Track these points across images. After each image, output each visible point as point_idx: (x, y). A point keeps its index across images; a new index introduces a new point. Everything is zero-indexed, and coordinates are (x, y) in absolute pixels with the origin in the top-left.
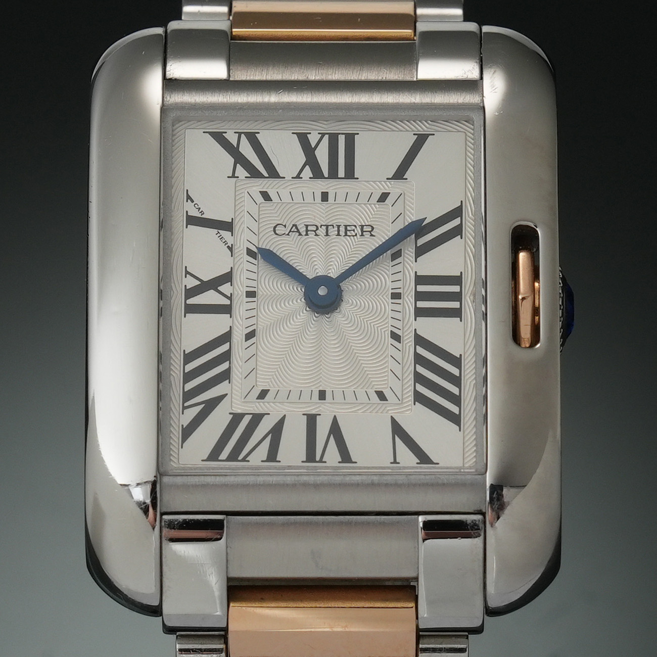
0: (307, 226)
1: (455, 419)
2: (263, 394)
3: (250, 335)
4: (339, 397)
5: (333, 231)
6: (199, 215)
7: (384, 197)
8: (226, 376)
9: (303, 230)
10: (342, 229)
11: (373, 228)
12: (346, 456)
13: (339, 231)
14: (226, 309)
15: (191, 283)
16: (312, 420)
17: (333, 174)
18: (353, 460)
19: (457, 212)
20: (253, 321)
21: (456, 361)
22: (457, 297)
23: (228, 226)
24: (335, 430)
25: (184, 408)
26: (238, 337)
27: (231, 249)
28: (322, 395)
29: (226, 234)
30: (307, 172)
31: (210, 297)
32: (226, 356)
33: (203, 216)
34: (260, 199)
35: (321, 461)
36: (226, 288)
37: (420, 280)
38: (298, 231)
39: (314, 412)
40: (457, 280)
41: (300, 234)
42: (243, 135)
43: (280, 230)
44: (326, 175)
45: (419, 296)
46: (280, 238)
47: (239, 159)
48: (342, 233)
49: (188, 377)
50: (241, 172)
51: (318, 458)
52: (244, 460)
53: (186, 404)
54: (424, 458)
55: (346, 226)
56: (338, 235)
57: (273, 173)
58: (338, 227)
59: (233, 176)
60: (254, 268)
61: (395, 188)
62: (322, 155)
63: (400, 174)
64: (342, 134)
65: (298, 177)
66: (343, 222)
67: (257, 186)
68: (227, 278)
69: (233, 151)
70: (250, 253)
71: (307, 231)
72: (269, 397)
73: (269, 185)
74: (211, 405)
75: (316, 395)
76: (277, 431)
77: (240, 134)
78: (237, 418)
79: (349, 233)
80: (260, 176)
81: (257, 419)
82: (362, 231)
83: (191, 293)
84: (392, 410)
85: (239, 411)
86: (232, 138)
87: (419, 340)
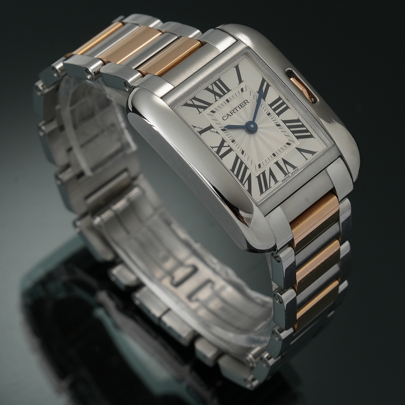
0: (230, 112)
1: (311, 136)
2: (260, 166)
3: (243, 152)
4: (278, 152)
5: (238, 109)
6: (201, 129)
7: (242, 90)
8: (246, 168)
9: (230, 114)
10: (240, 106)
11: (247, 100)
12: (294, 167)
13: (239, 107)
14: (230, 150)
15: (216, 149)
16: (277, 163)
17: (225, 93)
18: (296, 167)
19: (263, 81)
20: (240, 148)
21: (298, 121)
22: (283, 103)
23: (211, 127)
24: (285, 162)
25: (243, 185)
26: (240, 155)
27: (217, 133)
28: (274, 155)
29: (212, 130)
30: (217, 98)
31: (224, 150)
32: (242, 163)
33: (202, 129)
34: (212, 114)
35: (289, 173)
36: (225, 144)
37: (271, 105)
38: (229, 115)
39: (276, 161)
40: (279, 99)
41: (231, 116)
42: (192, 100)
43: (225, 118)
44: (223, 95)
45: (275, 110)
46: (226, 121)
47: (198, 107)
48: (241, 107)
49: (237, 176)
50: (201, 110)
51: (288, 173)
52: (270, 187)
53: (243, 184)
54: (313, 153)
55: (240, 105)
56: (240, 109)
57: (210, 104)
58: (238, 106)
59: (200, 113)
60: (227, 134)
61: (243, 85)
62: (216, 90)
63: (240, 81)
64: (216, 81)
65: (216, 100)
66: (238, 104)
67: (208, 110)
68: (223, 141)
69: (193, 106)
70: (223, 130)
71: (231, 113)
72: (262, 165)
73: (211, 108)
74: (249, 178)
75: (273, 156)
76: (271, 173)
77: (191, 100)
78: (259, 177)
79: (242, 106)
80: (207, 107)
81: (264, 174)
82: (245, 103)
83: (218, 152)
84: (294, 146)
85: (258, 175)
86: (190, 102)
87: (285, 122)
